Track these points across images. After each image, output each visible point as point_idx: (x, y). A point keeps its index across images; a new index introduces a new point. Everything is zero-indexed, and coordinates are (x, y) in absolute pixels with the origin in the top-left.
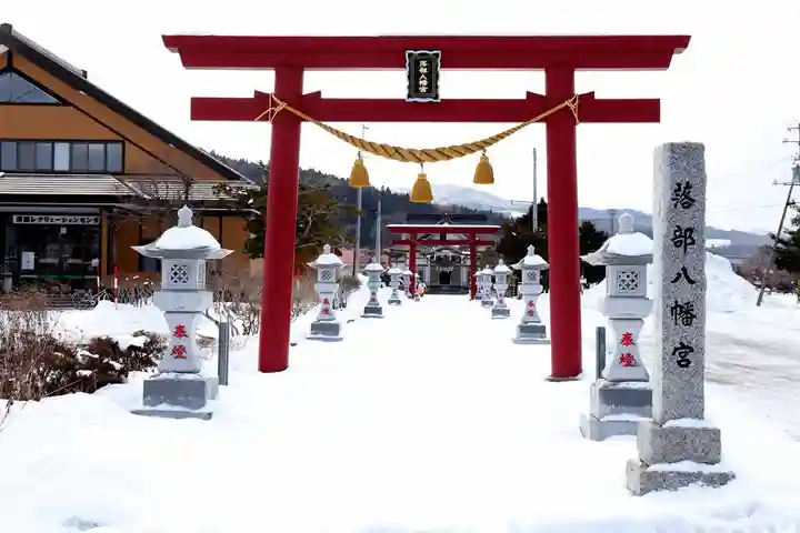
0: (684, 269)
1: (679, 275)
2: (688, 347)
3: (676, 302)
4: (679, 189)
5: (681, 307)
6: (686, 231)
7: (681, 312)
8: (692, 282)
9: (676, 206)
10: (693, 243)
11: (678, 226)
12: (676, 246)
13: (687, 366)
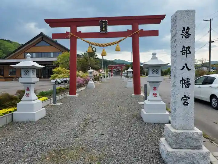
0: (186, 65)
1: (184, 67)
2: (187, 97)
3: (183, 78)
4: (184, 30)
5: (185, 80)
6: (187, 48)
7: (185, 82)
8: (189, 70)
9: (182, 37)
10: (190, 53)
11: (183, 46)
12: (183, 55)
13: (187, 105)
